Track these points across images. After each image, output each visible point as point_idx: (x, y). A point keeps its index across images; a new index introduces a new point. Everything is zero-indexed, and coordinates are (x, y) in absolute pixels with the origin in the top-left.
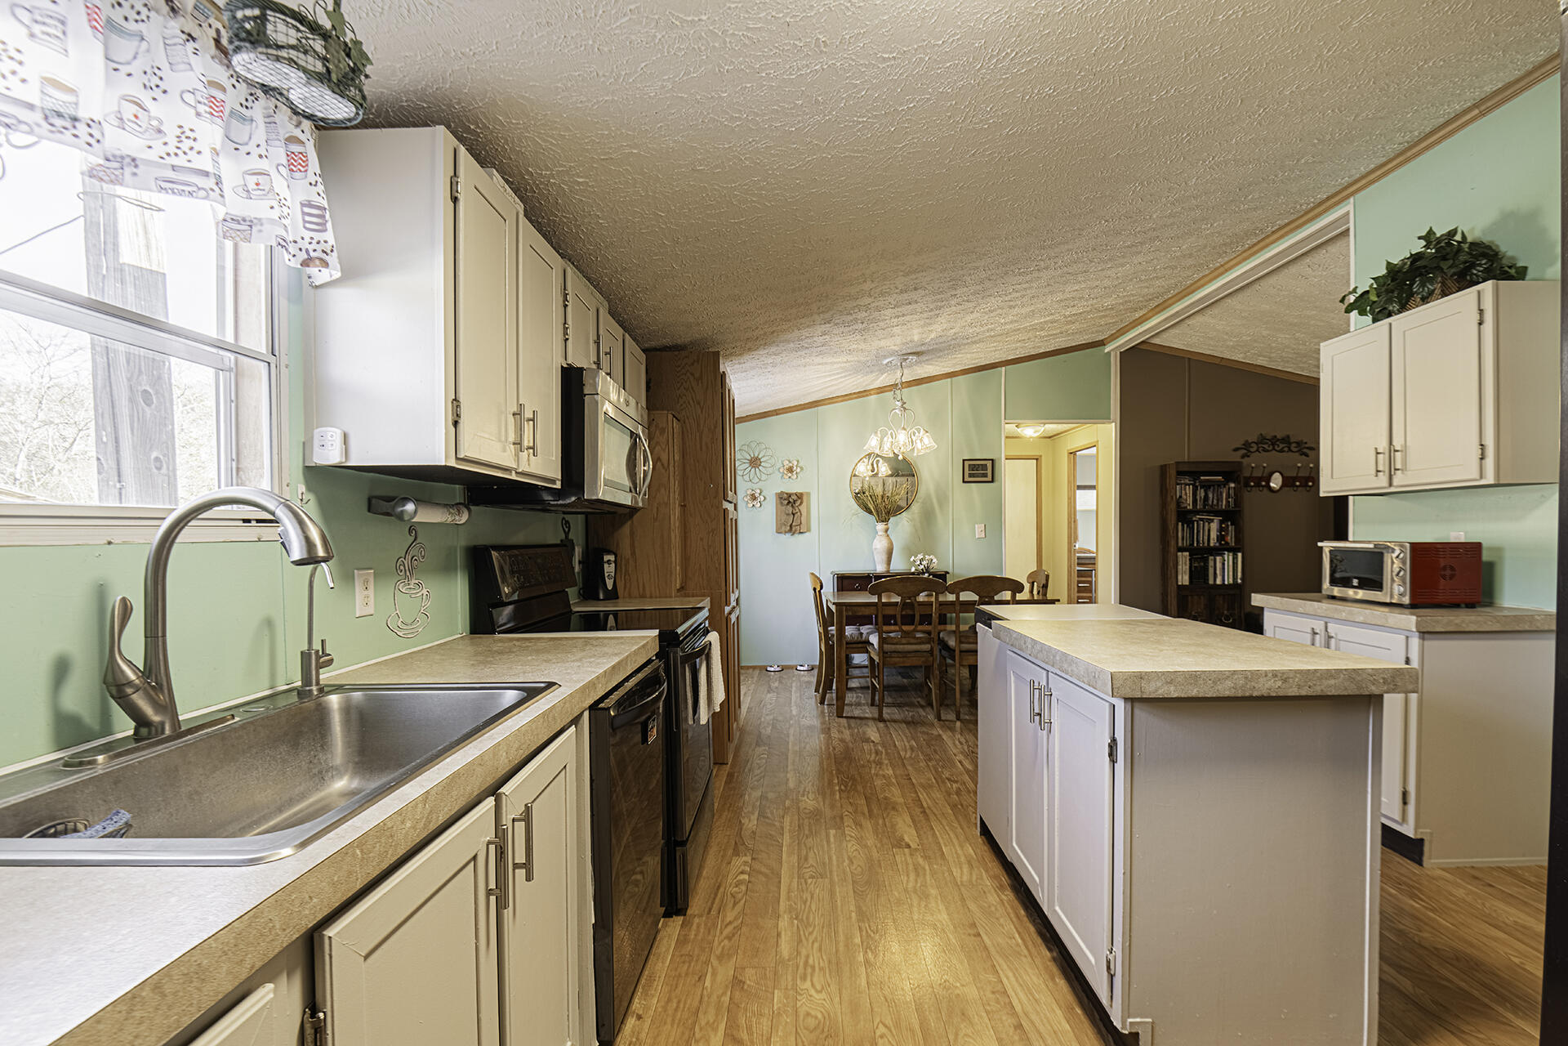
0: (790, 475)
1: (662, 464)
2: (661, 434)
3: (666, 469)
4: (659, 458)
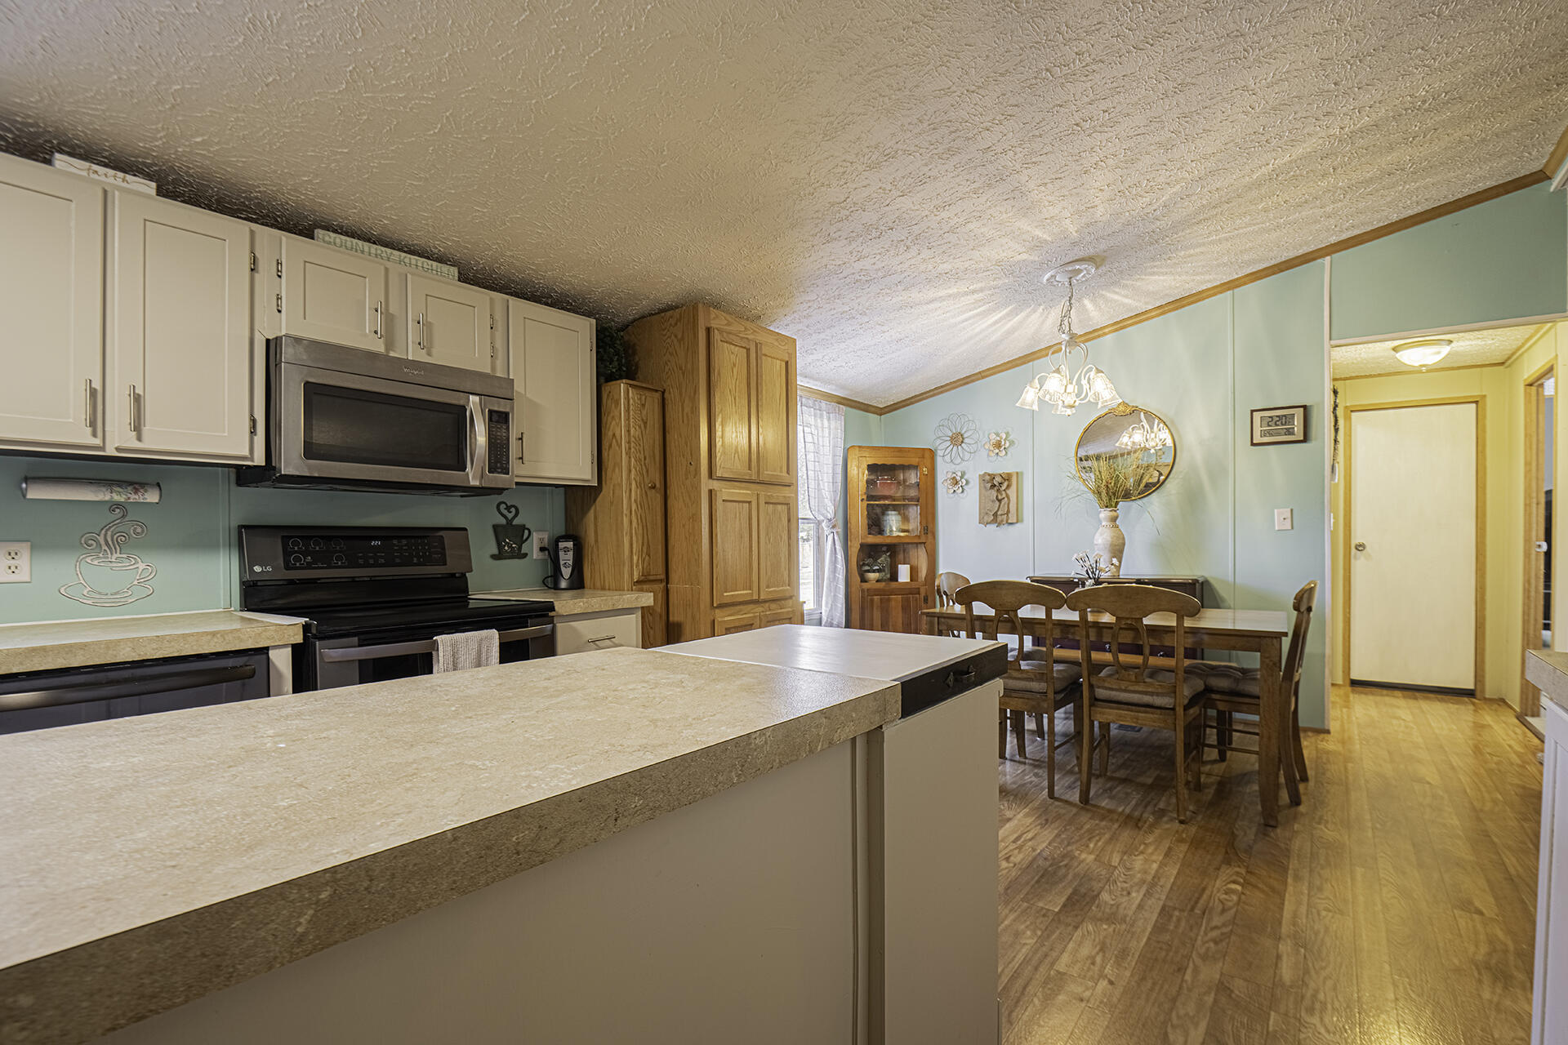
0: (997, 451)
1: (617, 441)
2: (616, 407)
3: (620, 446)
4: (614, 435)
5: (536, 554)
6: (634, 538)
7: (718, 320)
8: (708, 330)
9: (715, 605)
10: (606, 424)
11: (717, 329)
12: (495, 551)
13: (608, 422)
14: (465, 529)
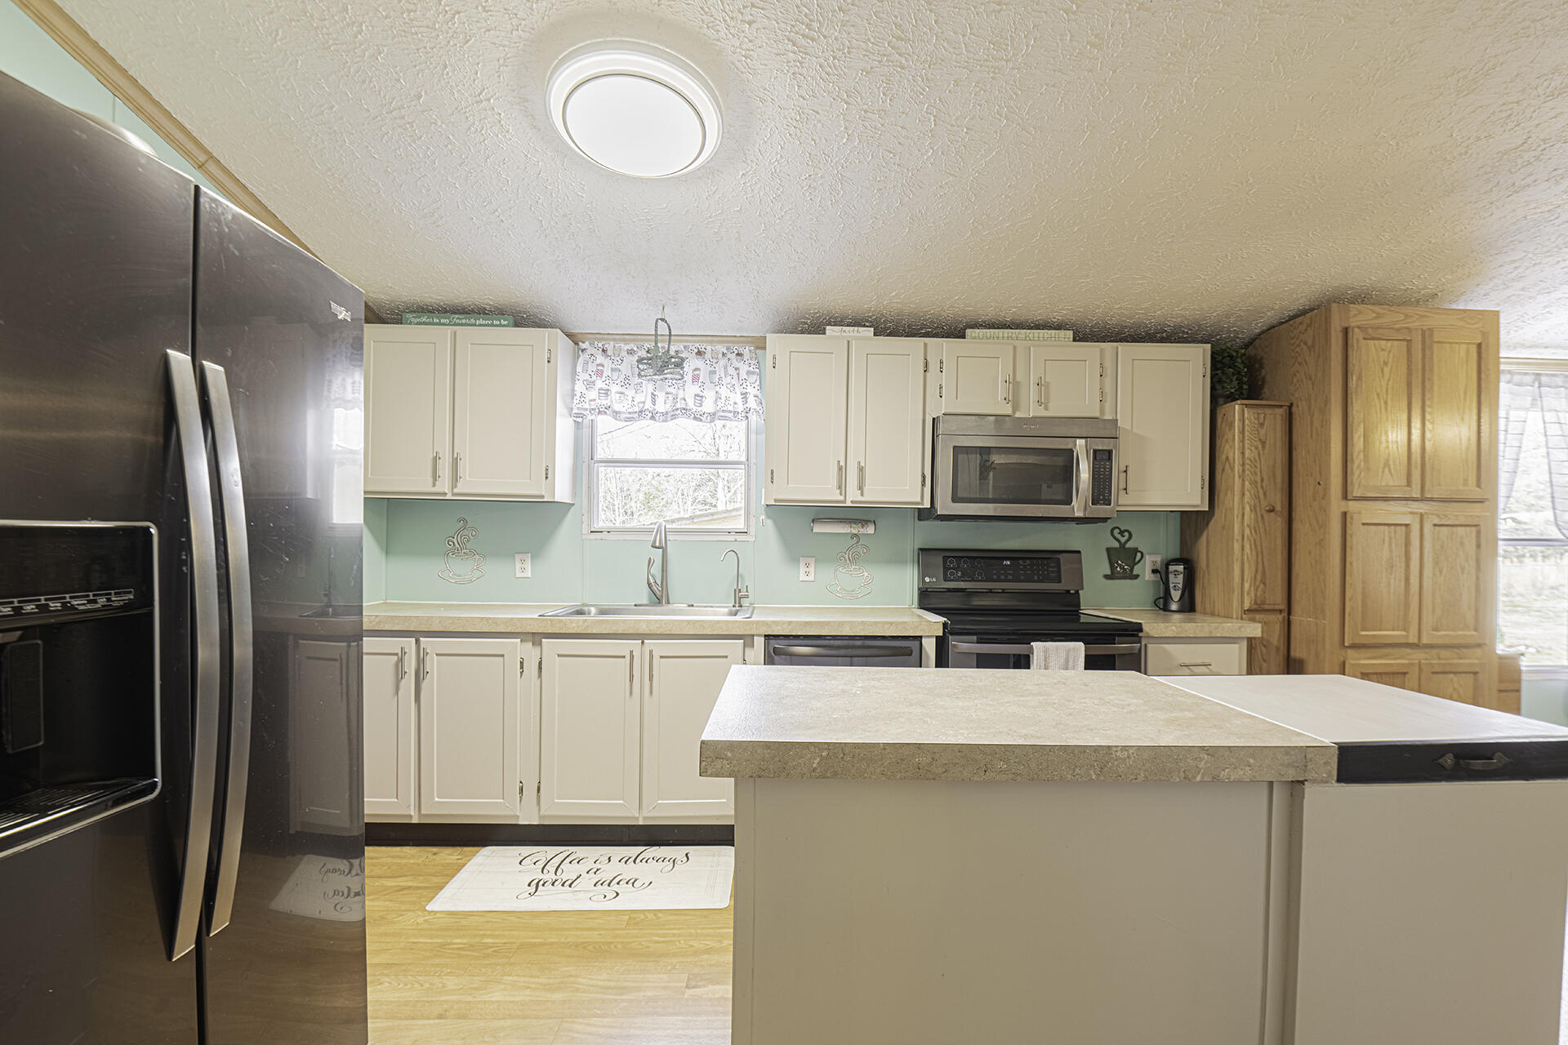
1: (1230, 464)
2: (1230, 429)
3: (1232, 469)
4: (1227, 458)
5: (1148, 576)
6: (1246, 565)
7: (1361, 316)
8: (1346, 331)
9: (1346, 644)
10: (1220, 447)
11: (1359, 327)
12: (1108, 572)
13: (1223, 445)
14: (1080, 552)
